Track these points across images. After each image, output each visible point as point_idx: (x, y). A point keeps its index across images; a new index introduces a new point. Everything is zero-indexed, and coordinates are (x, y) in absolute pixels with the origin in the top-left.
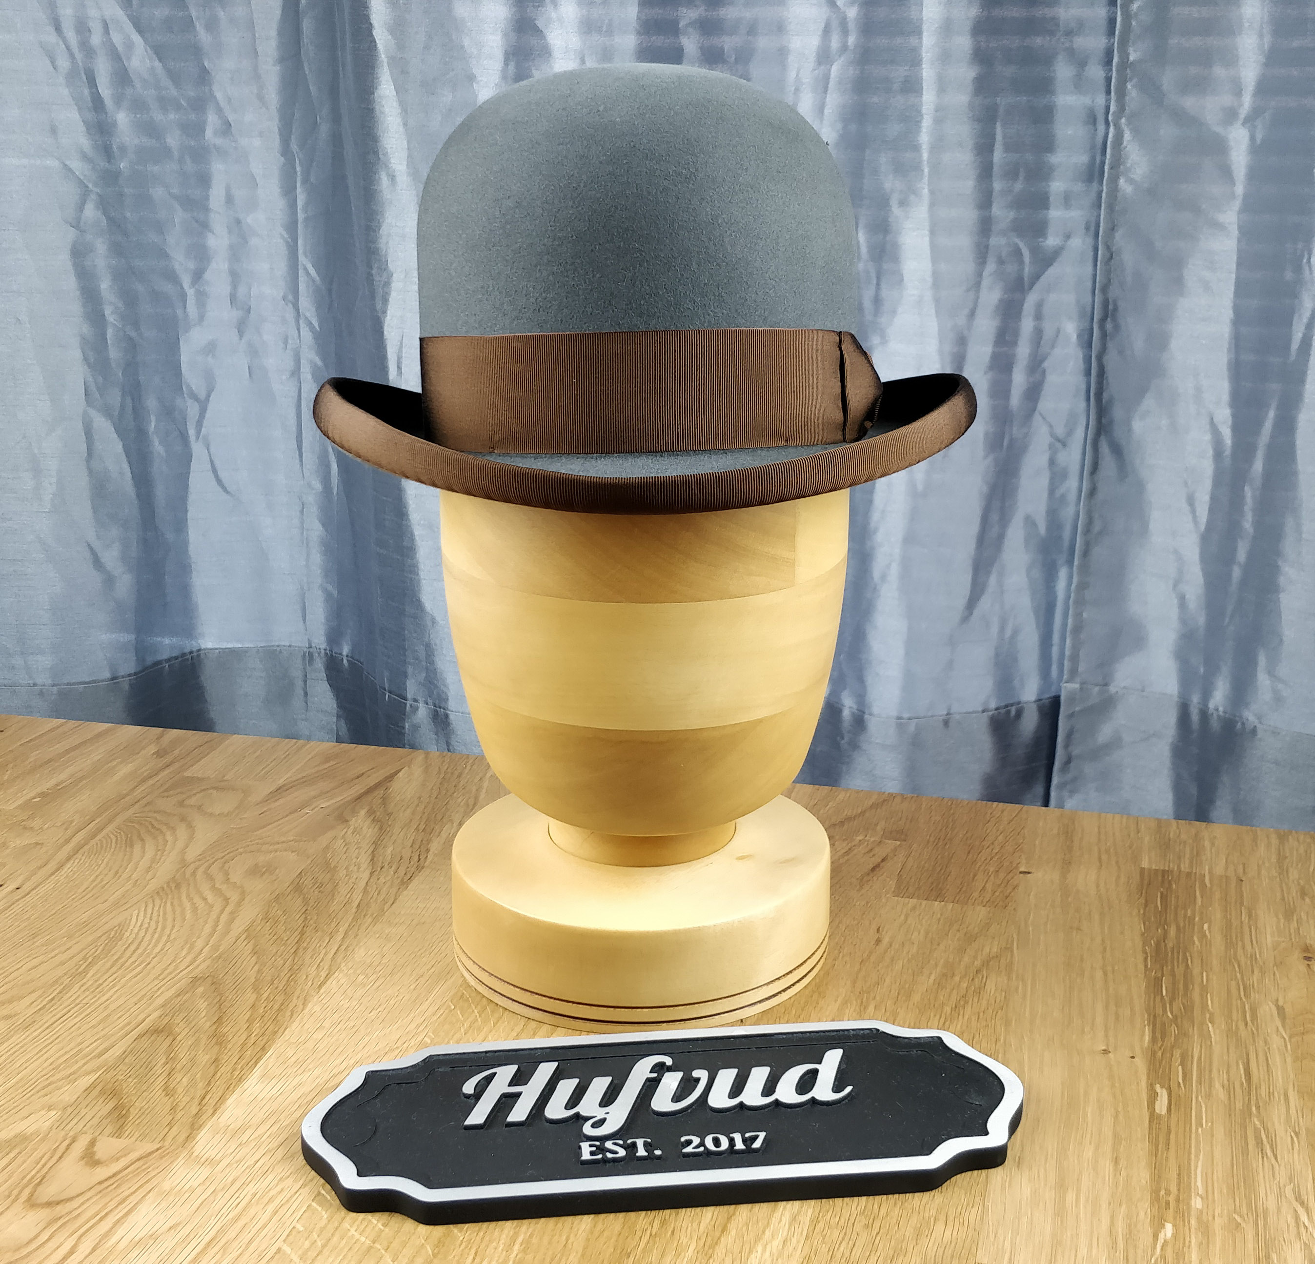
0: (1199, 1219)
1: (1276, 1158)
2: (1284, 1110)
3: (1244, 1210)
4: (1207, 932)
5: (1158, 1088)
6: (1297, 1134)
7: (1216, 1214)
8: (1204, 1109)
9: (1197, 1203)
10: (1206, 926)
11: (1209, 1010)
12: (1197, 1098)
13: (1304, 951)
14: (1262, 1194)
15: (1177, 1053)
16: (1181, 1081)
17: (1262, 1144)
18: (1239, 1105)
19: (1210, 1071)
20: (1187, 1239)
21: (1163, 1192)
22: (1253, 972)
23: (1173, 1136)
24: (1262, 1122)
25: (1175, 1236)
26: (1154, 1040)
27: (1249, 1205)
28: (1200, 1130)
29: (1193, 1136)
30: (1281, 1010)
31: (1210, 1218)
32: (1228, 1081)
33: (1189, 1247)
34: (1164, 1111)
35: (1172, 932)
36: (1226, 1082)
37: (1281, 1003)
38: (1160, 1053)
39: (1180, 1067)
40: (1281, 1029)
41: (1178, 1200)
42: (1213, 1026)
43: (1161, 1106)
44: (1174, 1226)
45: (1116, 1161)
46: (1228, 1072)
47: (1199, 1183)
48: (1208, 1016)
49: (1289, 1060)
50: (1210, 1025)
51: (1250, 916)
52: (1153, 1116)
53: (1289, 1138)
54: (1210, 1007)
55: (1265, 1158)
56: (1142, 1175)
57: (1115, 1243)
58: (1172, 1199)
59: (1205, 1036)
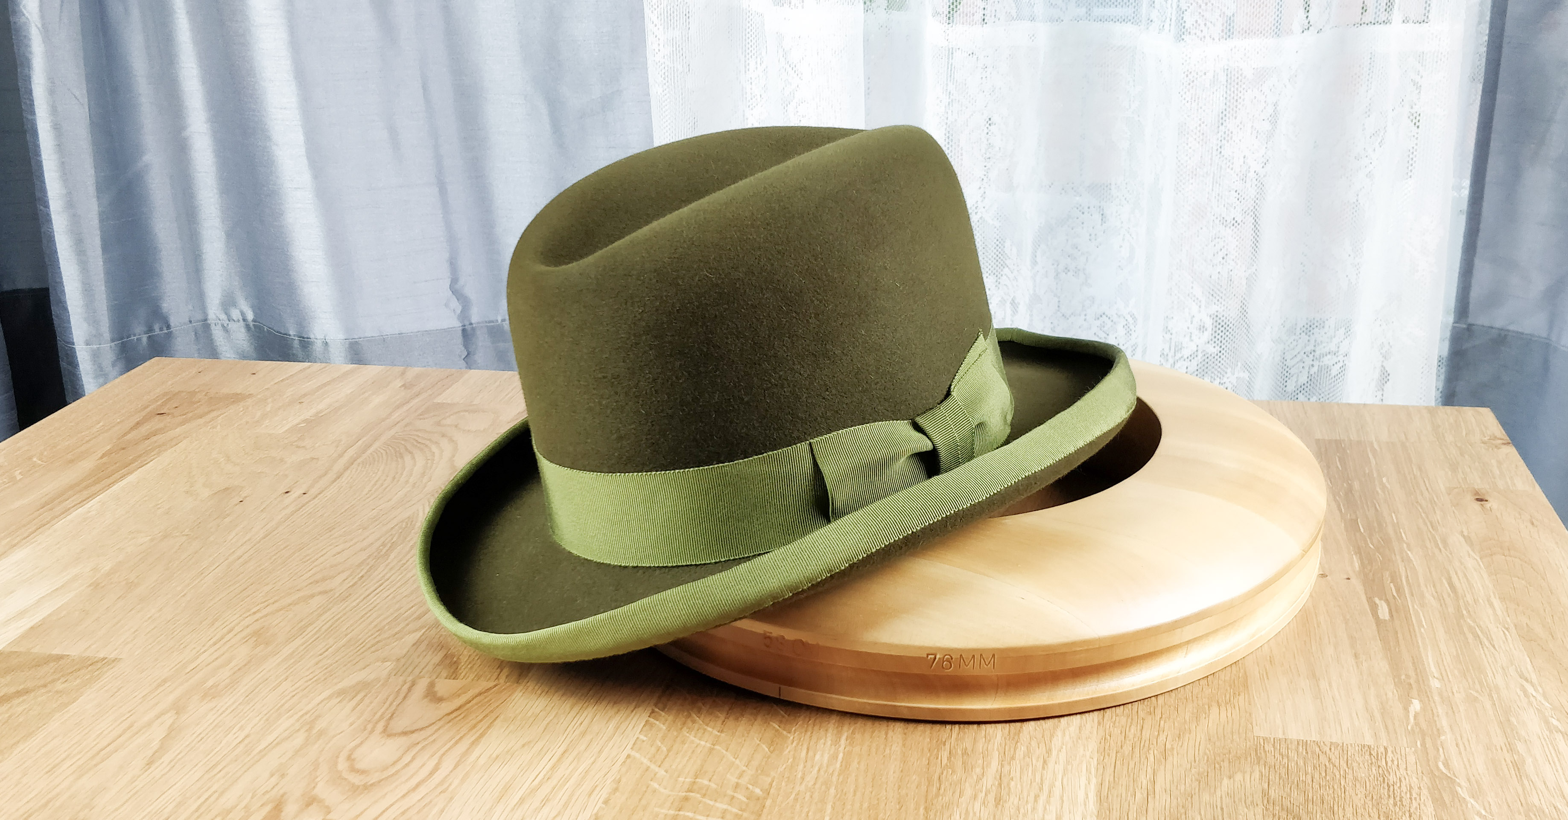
0: (1440, 694)
1: (1494, 647)
2: (1490, 611)
3: (1478, 687)
4: (1387, 484)
5: (1377, 600)
6: (1507, 629)
7: (1455, 692)
8: (1421, 614)
9: (1435, 684)
10: (1384, 480)
11: (1404, 541)
12: (1413, 607)
13: (1475, 494)
14: (1490, 674)
15: (1387, 574)
16: (1395, 594)
17: (1479, 637)
18: (1451, 610)
19: (1419, 586)
20: (1435, 711)
21: (1403, 677)
22: (1435, 513)
23: (1400, 635)
24: (1475, 622)
25: (1424, 709)
26: (1362, 564)
27: (1481, 683)
28: (1422, 630)
29: (1418, 635)
30: (1467, 539)
31: (1450, 694)
32: (1437, 592)
33: (1438, 716)
34: (1387, 617)
35: (1356, 485)
36: (1434, 593)
37: (1466, 534)
38: (1371, 574)
39: (1392, 585)
40: (1471, 553)
41: (1418, 682)
42: (1412, 553)
43: (1384, 612)
44: (1421, 701)
45: (1356, 656)
46: (1434, 586)
47: (1433, 669)
48: (1405, 545)
49: (1485, 576)
50: (1409, 552)
51: (1420, 469)
52: (1378, 621)
53: (1502, 633)
54: (1405, 539)
55: (1485, 648)
56: (1381, 665)
57: (1372, 718)
58: (1412, 681)
59: (1407, 560)
